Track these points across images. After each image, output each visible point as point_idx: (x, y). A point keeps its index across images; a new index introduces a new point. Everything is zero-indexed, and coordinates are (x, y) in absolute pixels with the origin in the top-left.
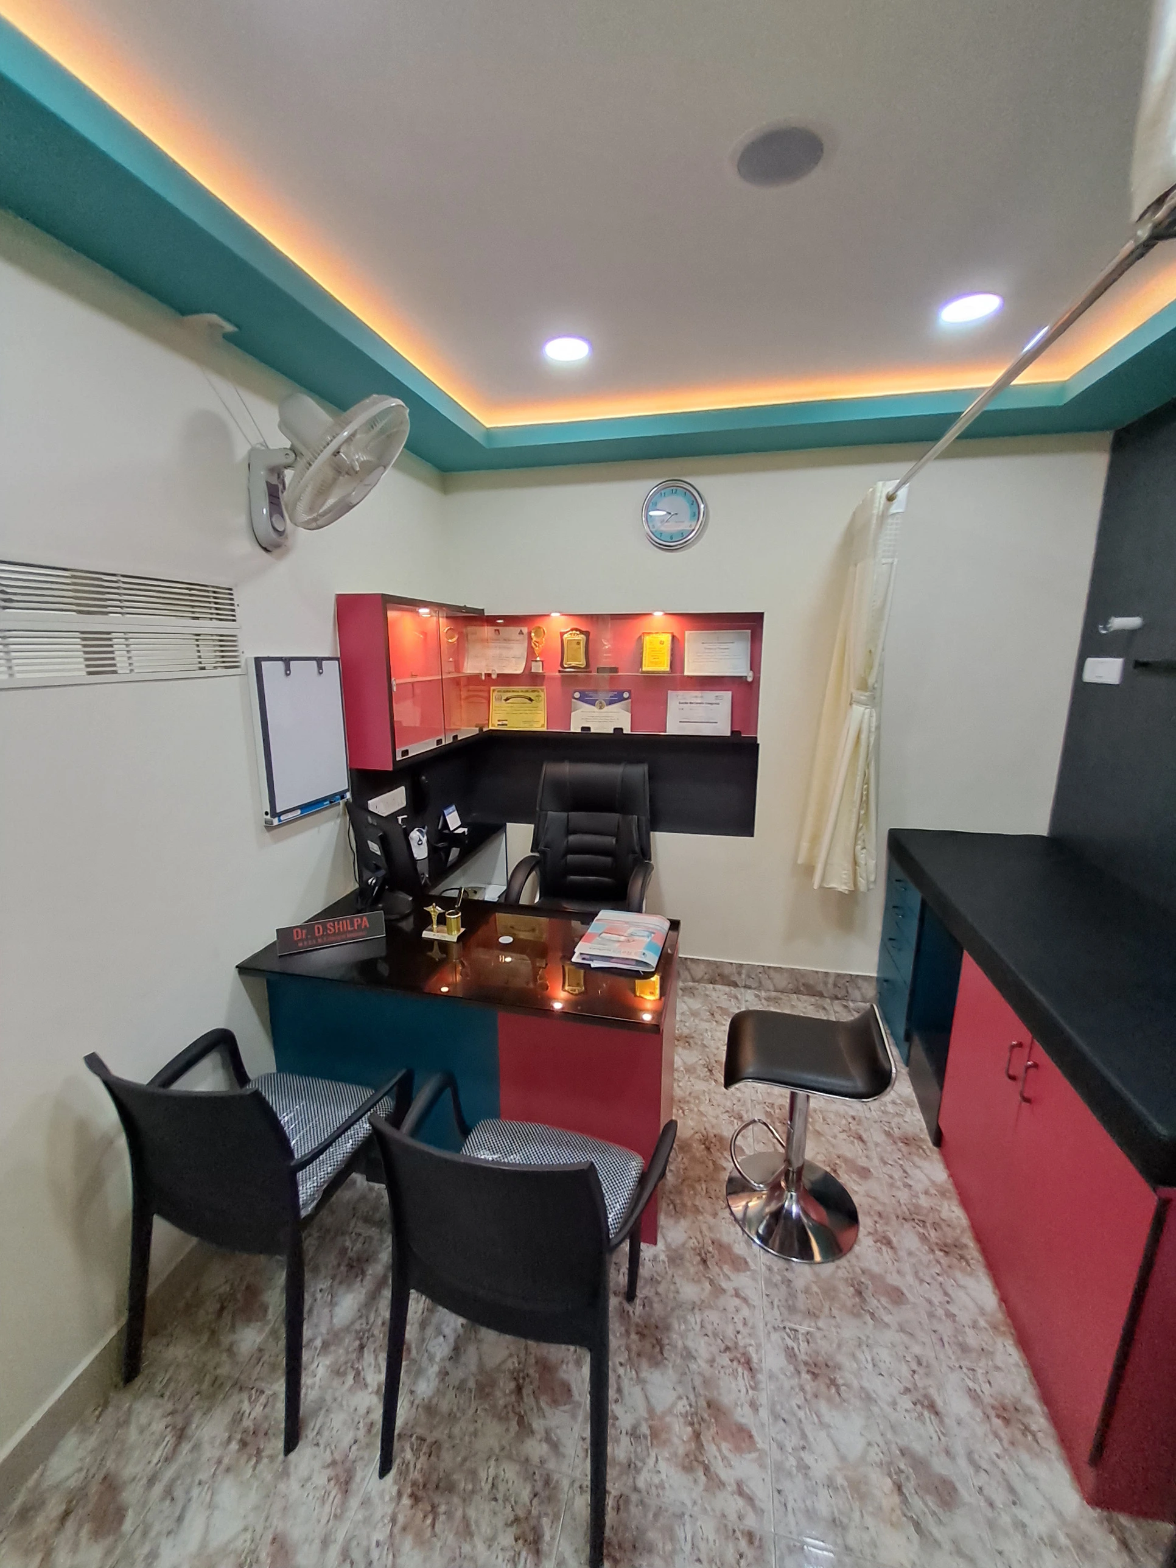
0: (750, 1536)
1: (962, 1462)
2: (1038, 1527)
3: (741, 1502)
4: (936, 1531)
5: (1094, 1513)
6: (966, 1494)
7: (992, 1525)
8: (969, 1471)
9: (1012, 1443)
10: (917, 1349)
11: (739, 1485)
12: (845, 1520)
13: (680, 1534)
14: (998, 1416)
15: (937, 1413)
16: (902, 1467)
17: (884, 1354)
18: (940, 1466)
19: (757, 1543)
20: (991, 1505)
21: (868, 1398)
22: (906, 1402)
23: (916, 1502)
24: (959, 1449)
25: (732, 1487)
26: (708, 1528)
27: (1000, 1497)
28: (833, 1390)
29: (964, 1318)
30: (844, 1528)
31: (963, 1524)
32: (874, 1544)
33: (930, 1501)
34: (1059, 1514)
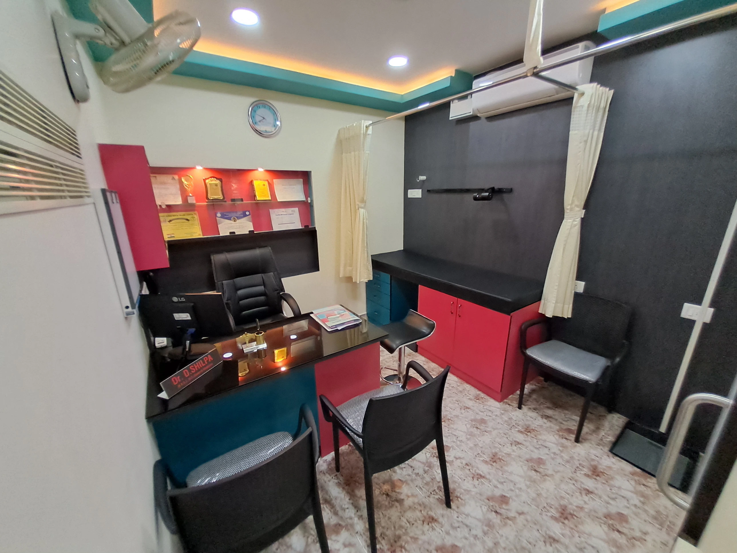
0: (467, 464)
1: (480, 413)
2: (498, 413)
3: (459, 461)
4: (488, 429)
5: (502, 403)
6: (486, 418)
7: (493, 419)
8: (482, 413)
9: (483, 403)
10: (454, 399)
11: (455, 457)
12: (476, 443)
13: (457, 480)
14: (477, 400)
15: (469, 408)
16: (474, 423)
17: (450, 405)
18: (478, 417)
19: (469, 464)
20: (490, 416)
21: (457, 416)
22: (463, 411)
23: (482, 427)
24: (478, 411)
25: (454, 460)
26: (459, 472)
27: (490, 414)
28: (450, 421)
29: (455, 386)
30: (478, 444)
31: (491, 424)
32: (484, 442)
33: (483, 425)
34: (498, 408)
